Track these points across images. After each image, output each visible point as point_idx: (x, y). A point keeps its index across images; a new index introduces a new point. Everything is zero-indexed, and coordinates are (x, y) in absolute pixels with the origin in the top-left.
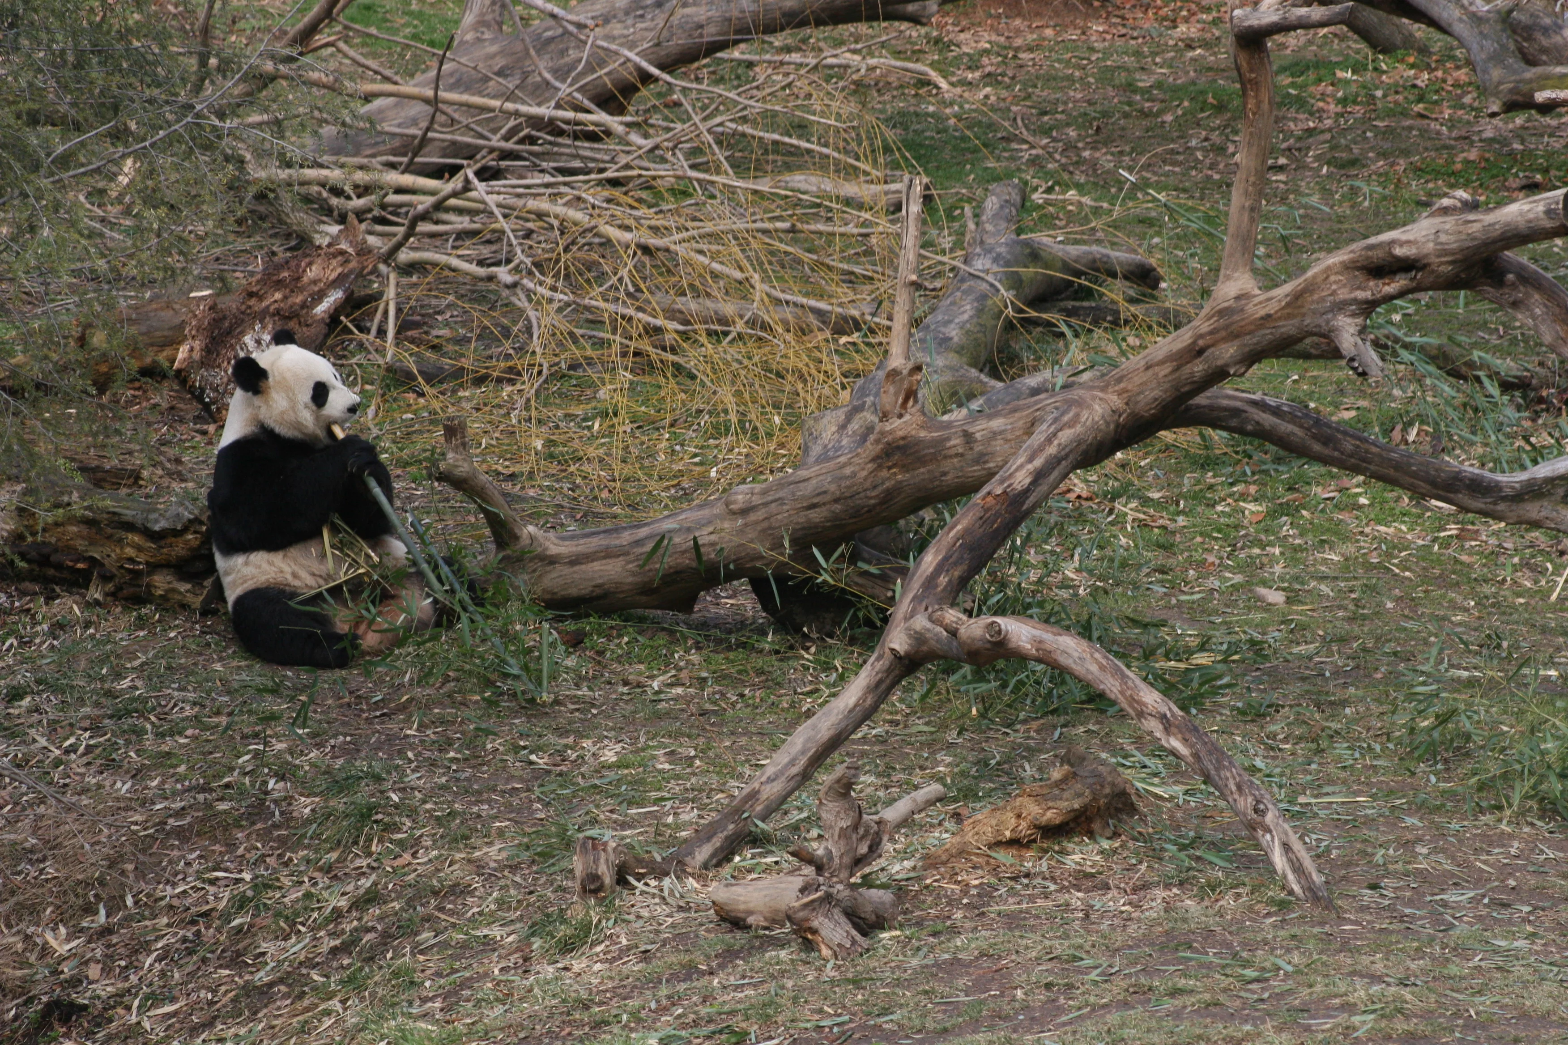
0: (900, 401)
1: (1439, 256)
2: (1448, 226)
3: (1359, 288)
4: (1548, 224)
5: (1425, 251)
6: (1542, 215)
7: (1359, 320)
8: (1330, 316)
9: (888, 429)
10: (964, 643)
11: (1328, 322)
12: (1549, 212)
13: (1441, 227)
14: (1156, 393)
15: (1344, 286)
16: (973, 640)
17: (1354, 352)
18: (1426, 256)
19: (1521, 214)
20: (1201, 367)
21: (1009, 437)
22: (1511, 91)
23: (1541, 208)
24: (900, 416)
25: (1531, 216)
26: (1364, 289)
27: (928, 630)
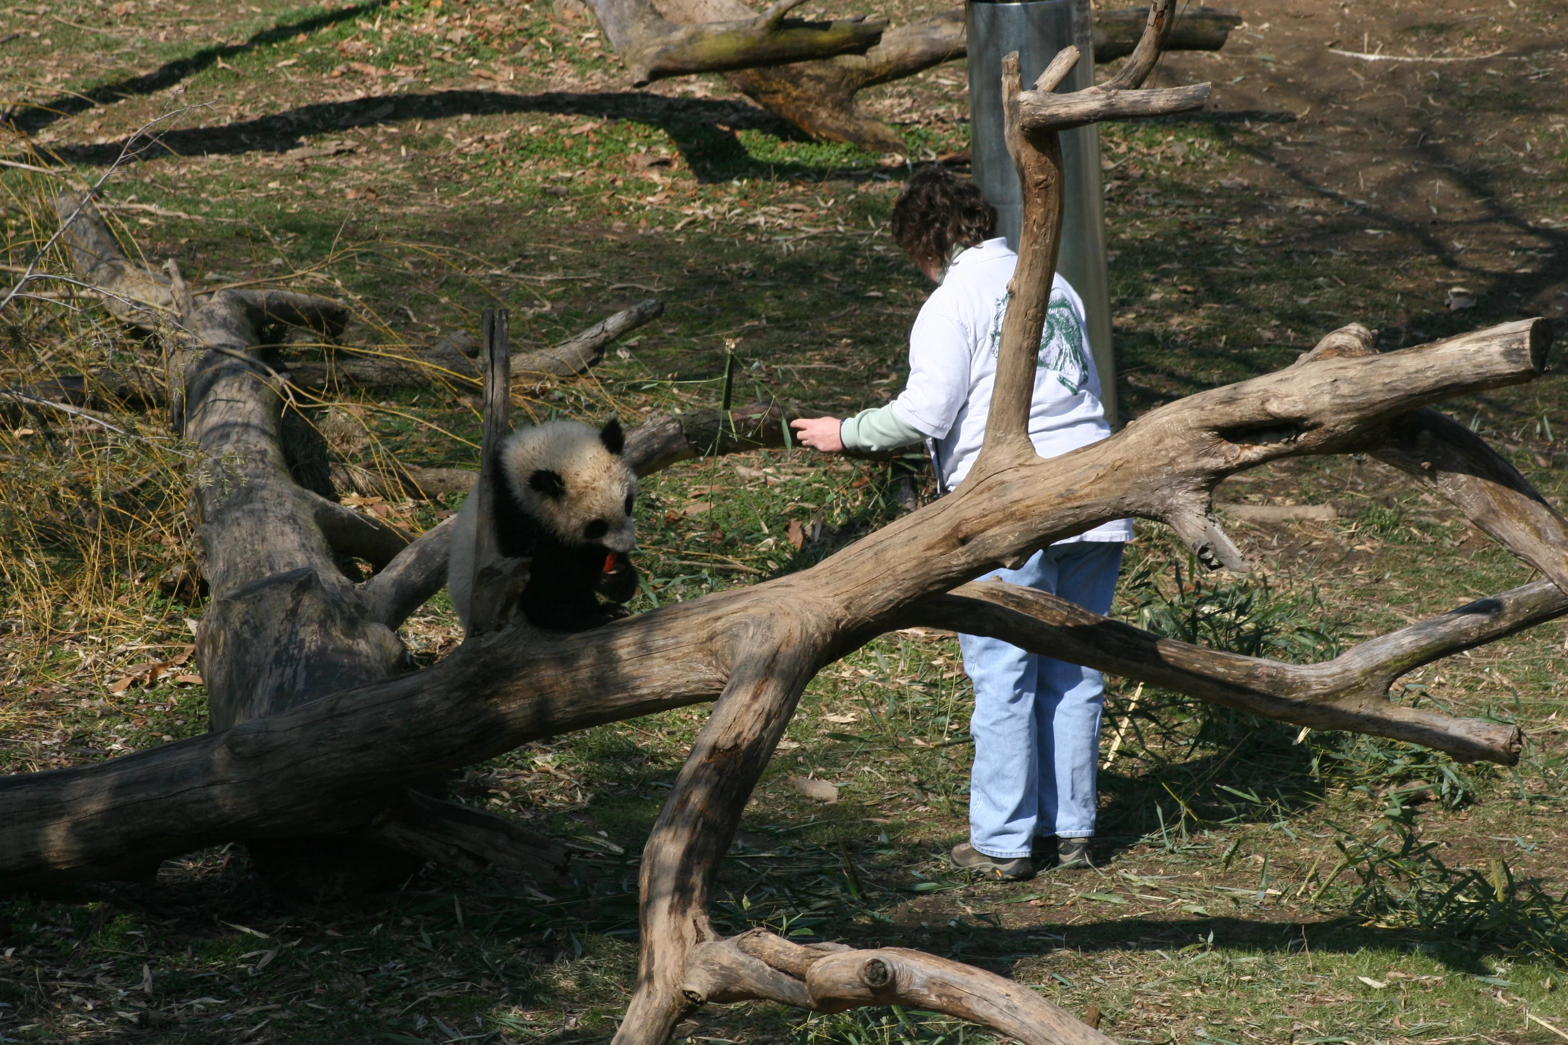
0: (498, 608)
1: (1336, 413)
2: (1351, 373)
3: (1206, 454)
4: (1506, 368)
5: (1318, 407)
6: (1498, 358)
7: (1205, 496)
8: (1166, 492)
9: (483, 646)
10: (820, 987)
11: (1163, 500)
12: (1508, 354)
13: (1340, 374)
14: (891, 594)
15: (1187, 452)
16: (836, 983)
17: (1204, 540)
18: (1319, 413)
19: (1466, 356)
20: (963, 560)
21: (673, 654)
22: (658, 55)
23: (1495, 348)
24: (499, 628)
25: (1481, 359)
26: (1213, 456)
27: (743, 965)
